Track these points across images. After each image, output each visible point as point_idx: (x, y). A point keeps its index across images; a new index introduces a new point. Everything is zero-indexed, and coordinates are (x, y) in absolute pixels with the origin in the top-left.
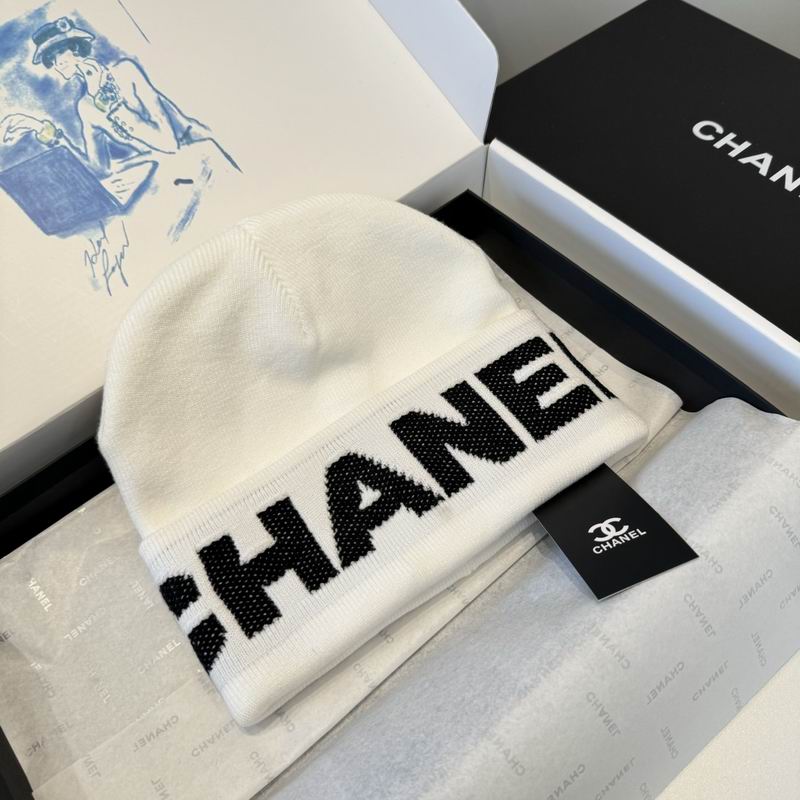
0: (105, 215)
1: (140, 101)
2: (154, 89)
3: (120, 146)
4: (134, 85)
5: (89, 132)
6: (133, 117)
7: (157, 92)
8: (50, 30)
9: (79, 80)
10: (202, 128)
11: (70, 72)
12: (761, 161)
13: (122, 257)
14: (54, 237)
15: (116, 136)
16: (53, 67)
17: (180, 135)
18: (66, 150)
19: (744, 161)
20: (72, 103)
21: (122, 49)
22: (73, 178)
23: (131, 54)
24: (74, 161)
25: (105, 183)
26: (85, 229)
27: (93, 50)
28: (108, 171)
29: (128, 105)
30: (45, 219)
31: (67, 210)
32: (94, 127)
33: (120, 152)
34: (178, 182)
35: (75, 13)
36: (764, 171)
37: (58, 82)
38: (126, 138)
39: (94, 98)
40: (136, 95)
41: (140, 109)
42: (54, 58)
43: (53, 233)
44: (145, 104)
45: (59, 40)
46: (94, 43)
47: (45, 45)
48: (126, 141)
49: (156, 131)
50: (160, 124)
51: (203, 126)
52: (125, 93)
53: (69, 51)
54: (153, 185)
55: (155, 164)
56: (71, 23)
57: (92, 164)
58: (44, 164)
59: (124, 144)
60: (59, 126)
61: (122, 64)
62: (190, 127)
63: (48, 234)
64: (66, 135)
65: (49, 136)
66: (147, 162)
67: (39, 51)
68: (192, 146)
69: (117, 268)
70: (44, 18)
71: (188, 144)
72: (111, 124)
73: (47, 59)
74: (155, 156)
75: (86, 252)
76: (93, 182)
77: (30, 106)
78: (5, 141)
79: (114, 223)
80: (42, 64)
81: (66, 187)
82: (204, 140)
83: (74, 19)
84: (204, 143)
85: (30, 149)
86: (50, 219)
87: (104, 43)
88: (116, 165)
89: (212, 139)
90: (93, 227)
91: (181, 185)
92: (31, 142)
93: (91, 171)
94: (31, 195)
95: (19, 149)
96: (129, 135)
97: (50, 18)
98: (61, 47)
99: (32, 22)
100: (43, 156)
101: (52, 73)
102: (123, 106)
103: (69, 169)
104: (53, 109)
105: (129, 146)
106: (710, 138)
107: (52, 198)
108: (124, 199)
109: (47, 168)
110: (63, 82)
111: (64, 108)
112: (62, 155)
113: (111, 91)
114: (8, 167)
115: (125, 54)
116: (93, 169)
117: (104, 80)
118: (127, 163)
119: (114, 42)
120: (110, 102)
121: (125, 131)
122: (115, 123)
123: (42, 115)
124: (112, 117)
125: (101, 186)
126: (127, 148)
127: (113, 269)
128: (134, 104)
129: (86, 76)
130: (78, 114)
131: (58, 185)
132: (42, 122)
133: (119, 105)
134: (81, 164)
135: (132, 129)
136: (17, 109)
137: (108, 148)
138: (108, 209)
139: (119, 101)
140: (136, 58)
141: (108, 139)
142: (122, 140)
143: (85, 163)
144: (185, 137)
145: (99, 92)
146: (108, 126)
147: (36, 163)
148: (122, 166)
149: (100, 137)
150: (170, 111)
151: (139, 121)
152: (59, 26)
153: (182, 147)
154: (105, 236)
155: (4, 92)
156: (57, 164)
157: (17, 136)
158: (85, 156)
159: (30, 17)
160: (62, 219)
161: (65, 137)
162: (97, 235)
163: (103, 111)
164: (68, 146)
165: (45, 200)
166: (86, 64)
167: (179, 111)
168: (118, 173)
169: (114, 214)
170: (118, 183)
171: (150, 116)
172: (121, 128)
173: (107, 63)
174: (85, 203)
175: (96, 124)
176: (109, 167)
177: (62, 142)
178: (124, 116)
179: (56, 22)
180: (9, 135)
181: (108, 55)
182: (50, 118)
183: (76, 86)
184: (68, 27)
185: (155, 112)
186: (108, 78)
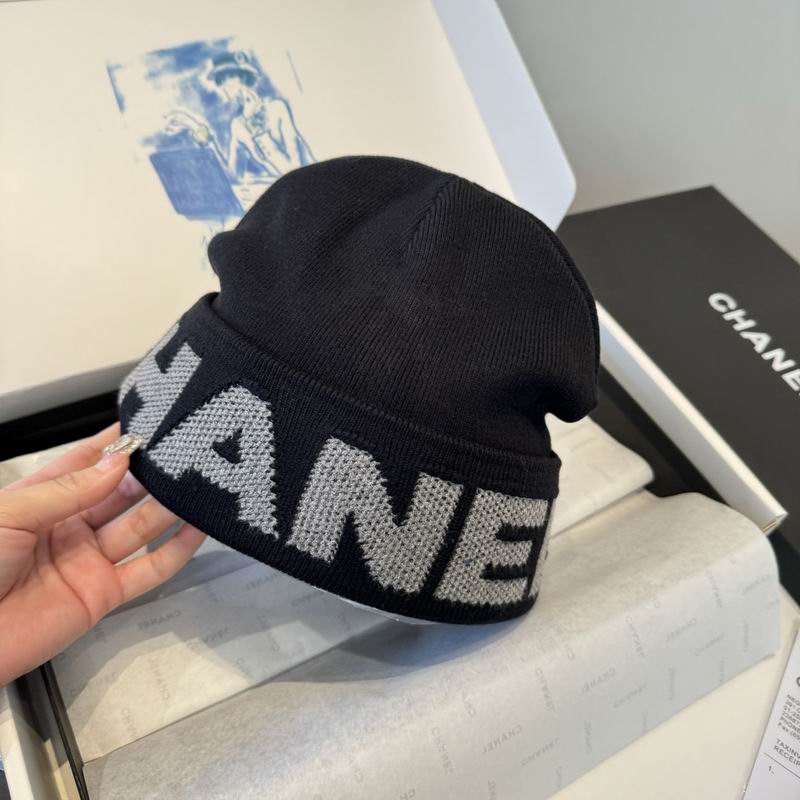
0: (227, 213)
1: (281, 133)
2: (295, 128)
3: (257, 165)
4: (280, 121)
5: (234, 145)
6: (273, 144)
7: (297, 132)
8: (228, 58)
9: (239, 102)
11: (233, 94)
12: (759, 339)
14: (181, 218)
15: (256, 156)
16: (221, 86)
18: (212, 153)
19: (745, 335)
21: (280, 89)
22: (211, 177)
24: (216, 163)
25: (236, 189)
26: (207, 219)
27: (256, 85)
28: (240, 180)
30: (180, 200)
31: (199, 199)
32: (239, 142)
33: (254, 168)
35: (251, 51)
38: (262, 159)
39: (247, 120)
40: (279, 128)
41: (279, 140)
42: (224, 79)
43: (182, 214)
44: (285, 139)
45: (232, 67)
46: (259, 79)
47: (221, 68)
48: (262, 162)
49: (287, 161)
50: (291, 156)
52: (271, 124)
53: (238, 78)
57: (229, 170)
58: (192, 158)
59: (257, 162)
60: (213, 132)
61: (276, 101)
63: (178, 213)
64: (216, 140)
65: (201, 137)
67: (215, 71)
70: (226, 47)
72: (253, 144)
73: (219, 78)
75: (205, 237)
76: (226, 184)
77: (195, 110)
78: (167, 129)
80: (213, 82)
81: (204, 181)
83: (248, 55)
85: (184, 143)
86: (184, 201)
87: (266, 81)
88: (248, 177)
90: (215, 219)
92: (187, 137)
94: (174, 178)
95: (175, 140)
96: (265, 158)
97: (232, 48)
98: (232, 73)
99: (216, 47)
100: (193, 151)
101: (219, 91)
102: (267, 134)
103: (210, 168)
104: (212, 118)
105: (263, 165)
106: (722, 309)
107: (190, 185)
108: (246, 206)
109: (193, 162)
110: (225, 100)
111: (220, 120)
112: (208, 156)
113: (261, 119)
114: (163, 150)
116: (229, 174)
117: (258, 109)
118: (256, 179)
119: (276, 82)
120: (258, 127)
122: (257, 145)
123: (202, 119)
124: (257, 139)
125: (232, 191)
126: (259, 167)
128: (276, 134)
129: (245, 101)
130: (230, 128)
131: (198, 177)
132: (200, 125)
133: (264, 132)
134: (220, 167)
135: (269, 154)
136: (183, 108)
137: (246, 163)
138: (231, 209)
139: (266, 129)
141: (248, 155)
142: (258, 158)
143: (224, 167)
145: (251, 117)
146: (251, 145)
147: (185, 155)
148: (253, 180)
149: (242, 152)
150: (303, 151)
151: (276, 149)
152: (236, 58)
155: (178, 93)
156: (202, 161)
157: (177, 129)
158: (226, 162)
159: (216, 44)
160: (193, 205)
161: (214, 142)
162: (218, 226)
163: (250, 131)
164: (214, 149)
165: (184, 185)
166: (248, 92)
167: (310, 151)
168: (248, 184)
170: (246, 192)
171: (285, 148)
172: (261, 149)
173: (265, 97)
174: (215, 199)
175: (243, 141)
176: (242, 177)
177: (211, 145)
178: (265, 141)
179: (235, 53)
180: (171, 127)
181: (267, 90)
182: (207, 124)
183: (235, 105)
184: (243, 60)
185: (291, 147)
186: (263, 108)
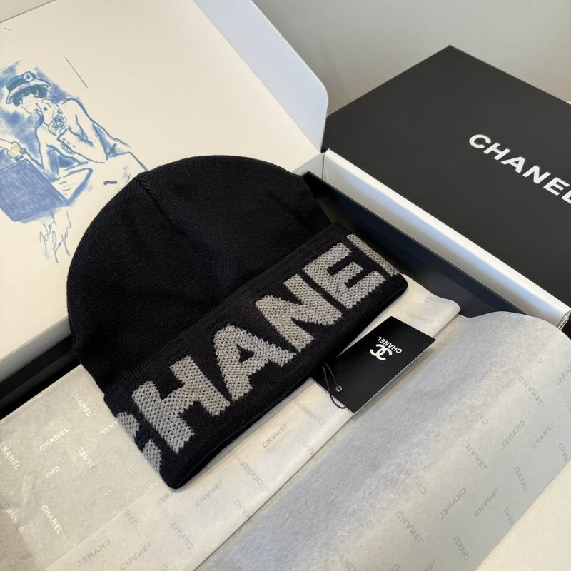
0: (54, 206)
1: (80, 127)
2: (90, 119)
3: (66, 159)
4: (76, 116)
5: (44, 150)
6: (75, 138)
7: (93, 121)
8: (19, 80)
9: (38, 114)
10: (124, 145)
11: (32, 109)
12: (517, 162)
13: (66, 236)
14: (18, 222)
15: (63, 152)
16: (20, 106)
17: (108, 151)
18: (28, 162)
19: (505, 162)
20: (33, 129)
21: (68, 92)
22: (33, 182)
23: (74, 96)
24: (34, 170)
25: (55, 185)
26: (40, 217)
27: (48, 94)
28: (57, 176)
29: (72, 130)
30: (12, 210)
31: (28, 204)
32: (48, 146)
33: (65, 163)
34: (106, 183)
35: (36, 69)
36: (519, 170)
37: (23, 116)
38: (70, 153)
39: (48, 126)
40: (77, 124)
41: (80, 133)
42: (21, 99)
43: (17, 220)
44: (84, 130)
45: (25, 87)
46: (49, 88)
47: (14, 91)
48: (70, 155)
49: (91, 148)
50: (93, 142)
51: (124, 143)
52: (70, 122)
53: (31, 95)
54: (89, 185)
55: (91, 171)
56: (33, 75)
57: (46, 172)
58: (12, 173)
59: (69, 157)
60: (23, 146)
61: (68, 102)
62: (115, 145)
63: (14, 220)
65: (16, 153)
66: (85, 169)
67: (11, 95)
68: (116, 157)
69: (62, 244)
70: (15, 72)
71: (114, 156)
72: (60, 143)
73: (16, 100)
74: (90, 165)
75: (41, 233)
76: (47, 184)
77: (3, 132)
79: (61, 212)
80: (12, 104)
81: (27, 187)
82: (125, 153)
83: (35, 72)
84: (125, 155)
85: (3, 162)
86: (16, 210)
87: (56, 88)
88: (63, 171)
89: (131, 153)
90: (46, 215)
91: (108, 185)
92: (3, 157)
93: (44, 175)
94: (3, 194)
96: (72, 151)
97: (19, 72)
98: (25, 92)
99: (6, 75)
100: (12, 167)
101: (19, 110)
102: (69, 131)
103: (30, 176)
104: (20, 134)
105: (73, 158)
106: (481, 146)
107: (17, 195)
108: (68, 196)
109: (14, 175)
110: (27, 116)
111: (27, 133)
112: (25, 166)
113: (60, 121)
115: (70, 96)
116: (46, 175)
117: (56, 114)
118: (70, 170)
119: (63, 88)
120: (60, 128)
121: (70, 148)
122: (63, 143)
123: (11, 138)
124: (61, 139)
125: (53, 187)
126: (70, 160)
127: (60, 244)
128: (76, 129)
129: (43, 111)
130: (37, 137)
131: (21, 186)
132: (12, 143)
133: (66, 130)
134: (38, 172)
135: (74, 147)
137: (58, 161)
138: (57, 202)
139: (66, 128)
140: (78, 98)
141: (58, 154)
142: (67, 154)
143: (41, 171)
144: (111, 152)
145: (52, 122)
146: (58, 145)
147: (7, 171)
148: (67, 172)
149: (52, 153)
150: (101, 134)
151: (79, 141)
152: (25, 78)
153: (109, 159)
154: (54, 222)
156: (22, 172)
158: (42, 166)
159: (5, 72)
160: (24, 210)
161: (28, 153)
162: (49, 220)
163: (55, 135)
164: (29, 159)
165: (13, 197)
167: (108, 134)
168: (64, 177)
169: (61, 206)
170: (64, 184)
171: (87, 138)
172: (67, 146)
173: (58, 102)
174: (40, 198)
175: (49, 144)
176: (58, 173)
177: (26, 156)
178: (70, 138)
179: (23, 75)
181: (58, 96)
182: (18, 141)
183: (36, 118)
184: (31, 78)
185: (91, 135)
186: (59, 112)
